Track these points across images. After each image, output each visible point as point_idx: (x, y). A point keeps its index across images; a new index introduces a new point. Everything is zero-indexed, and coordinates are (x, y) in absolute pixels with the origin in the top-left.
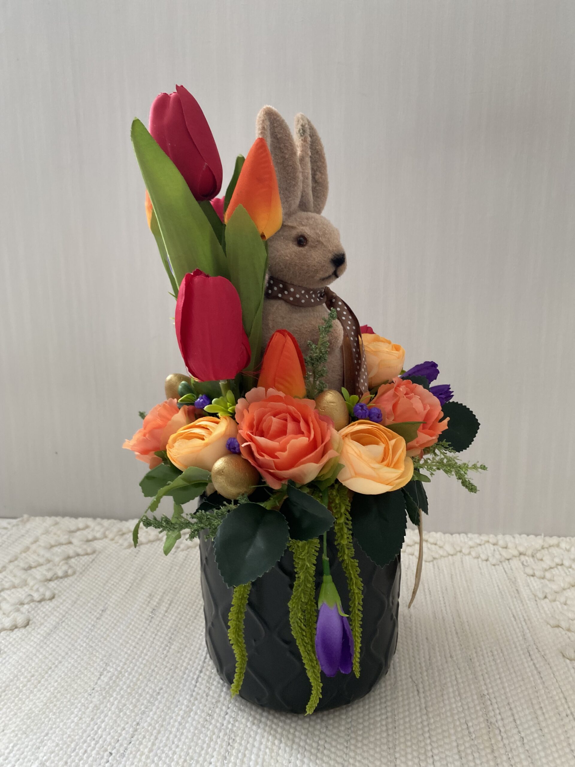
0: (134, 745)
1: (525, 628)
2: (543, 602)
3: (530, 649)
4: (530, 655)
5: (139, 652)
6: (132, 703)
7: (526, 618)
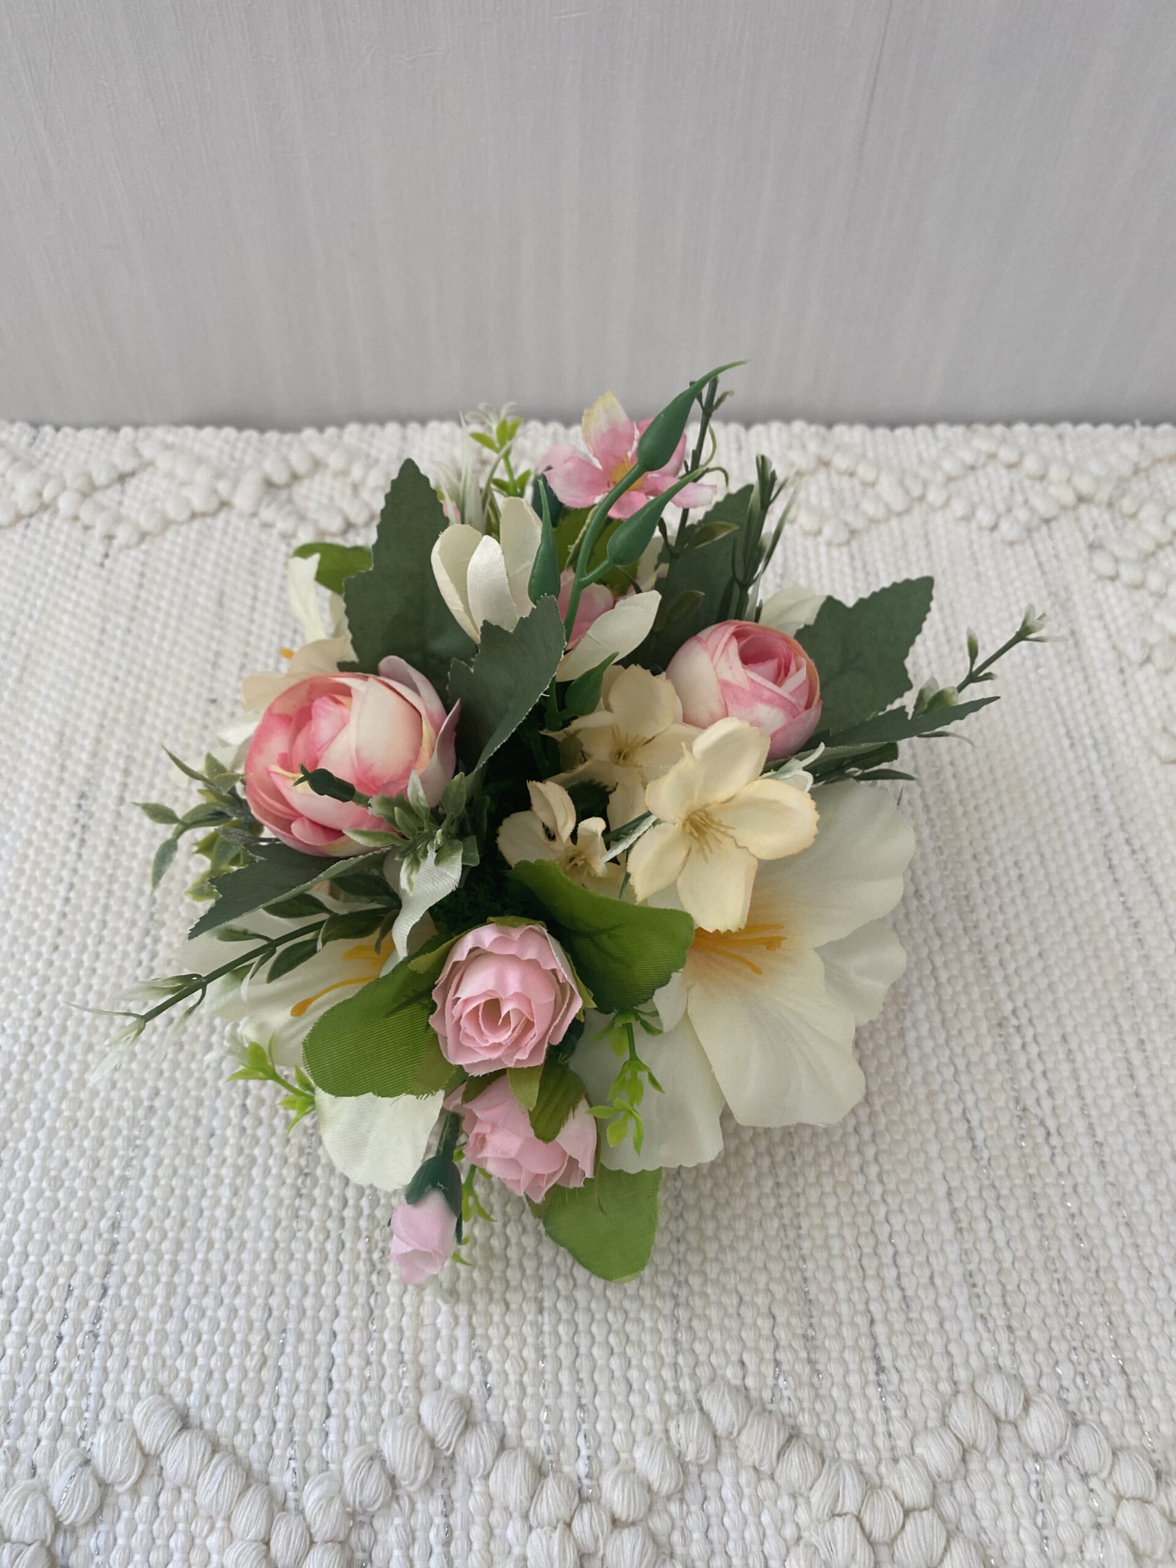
0: (118, 1299)
1: (1097, 769)
2: (1140, 676)
3: (1111, 844)
4: (1111, 867)
5: (68, 964)
6: (82, 1152)
7: (1100, 736)
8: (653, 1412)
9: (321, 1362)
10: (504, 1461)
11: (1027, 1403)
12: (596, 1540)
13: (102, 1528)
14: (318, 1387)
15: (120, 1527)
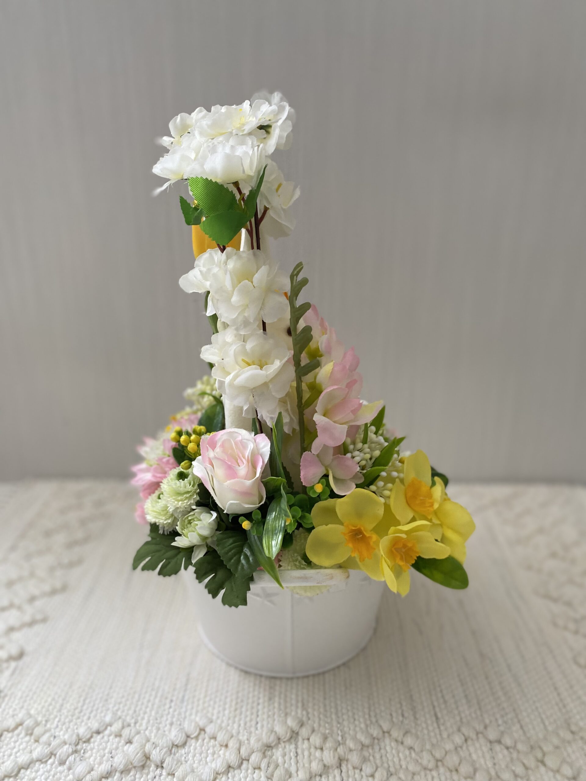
8: (363, 726)
9: (255, 711)
10: (314, 734)
11: (486, 727)
12: (345, 753)
13: (186, 747)
14: (254, 716)
15: (192, 748)
